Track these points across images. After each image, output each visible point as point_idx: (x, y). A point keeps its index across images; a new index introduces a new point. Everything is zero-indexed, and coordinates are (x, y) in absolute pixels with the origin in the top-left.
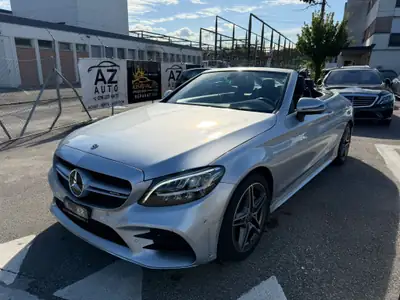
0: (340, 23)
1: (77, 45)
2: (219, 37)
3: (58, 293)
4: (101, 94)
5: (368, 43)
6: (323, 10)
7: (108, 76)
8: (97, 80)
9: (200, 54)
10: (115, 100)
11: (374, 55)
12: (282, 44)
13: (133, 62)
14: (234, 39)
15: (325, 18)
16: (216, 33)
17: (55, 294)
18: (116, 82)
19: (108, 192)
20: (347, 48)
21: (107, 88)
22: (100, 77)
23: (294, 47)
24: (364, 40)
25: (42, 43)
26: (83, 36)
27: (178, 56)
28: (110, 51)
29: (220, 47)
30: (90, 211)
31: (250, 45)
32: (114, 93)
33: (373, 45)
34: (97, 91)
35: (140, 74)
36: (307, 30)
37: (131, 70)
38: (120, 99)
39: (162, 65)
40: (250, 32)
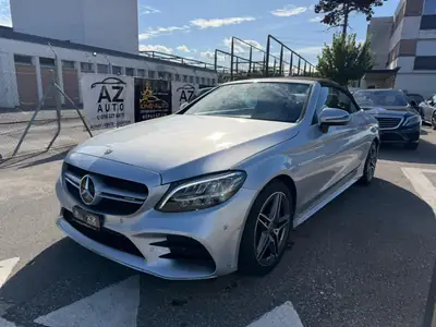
0: (362, 45)
1: (82, 64)
2: (235, 59)
3: (40, 320)
4: (104, 113)
5: (392, 67)
6: (344, 31)
7: (113, 93)
8: (101, 97)
9: (215, 76)
10: (120, 119)
11: (398, 78)
12: (302, 67)
13: (141, 80)
14: (250, 62)
15: (347, 39)
16: (232, 55)
17: (36, 321)
18: (122, 100)
19: (123, 197)
20: (370, 71)
21: (112, 107)
22: (104, 95)
23: (315, 71)
24: (388, 64)
25: (43, 61)
26: (89, 54)
27: (191, 77)
28: (117, 70)
29: (237, 70)
30: (102, 219)
31: (267, 67)
32: (120, 112)
33: (397, 69)
34: (101, 109)
35: (148, 93)
36: (328, 52)
37: (139, 88)
38: (125, 119)
39: (173, 84)
40: (268, 55)
